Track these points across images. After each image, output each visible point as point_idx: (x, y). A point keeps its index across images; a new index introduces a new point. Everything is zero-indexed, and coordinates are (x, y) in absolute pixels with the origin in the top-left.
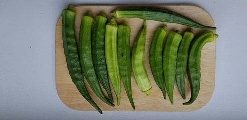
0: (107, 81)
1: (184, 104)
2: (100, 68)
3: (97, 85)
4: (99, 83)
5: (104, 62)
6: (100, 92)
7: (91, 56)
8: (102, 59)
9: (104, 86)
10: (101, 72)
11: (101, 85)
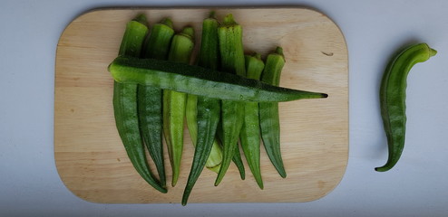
0: (159, 144)
1: (376, 169)
2: (149, 119)
3: (139, 150)
4: (143, 147)
5: (158, 107)
6: (143, 163)
7: (135, 94)
8: (154, 103)
9: (151, 153)
10: (150, 126)
11: (147, 151)
